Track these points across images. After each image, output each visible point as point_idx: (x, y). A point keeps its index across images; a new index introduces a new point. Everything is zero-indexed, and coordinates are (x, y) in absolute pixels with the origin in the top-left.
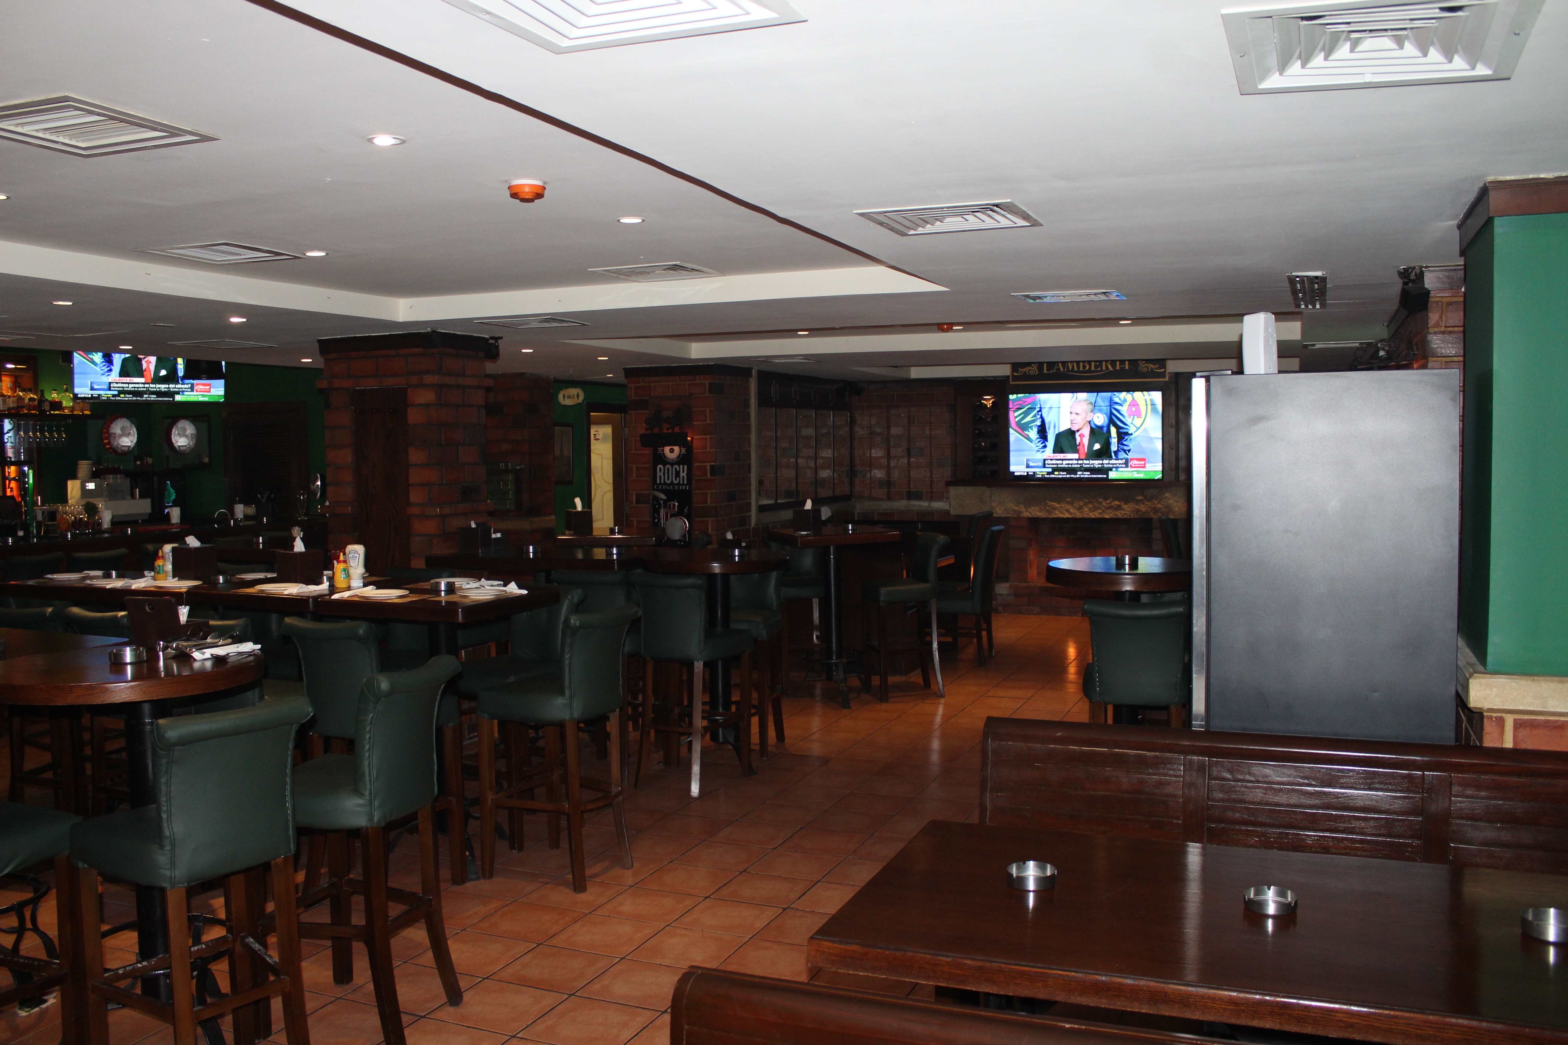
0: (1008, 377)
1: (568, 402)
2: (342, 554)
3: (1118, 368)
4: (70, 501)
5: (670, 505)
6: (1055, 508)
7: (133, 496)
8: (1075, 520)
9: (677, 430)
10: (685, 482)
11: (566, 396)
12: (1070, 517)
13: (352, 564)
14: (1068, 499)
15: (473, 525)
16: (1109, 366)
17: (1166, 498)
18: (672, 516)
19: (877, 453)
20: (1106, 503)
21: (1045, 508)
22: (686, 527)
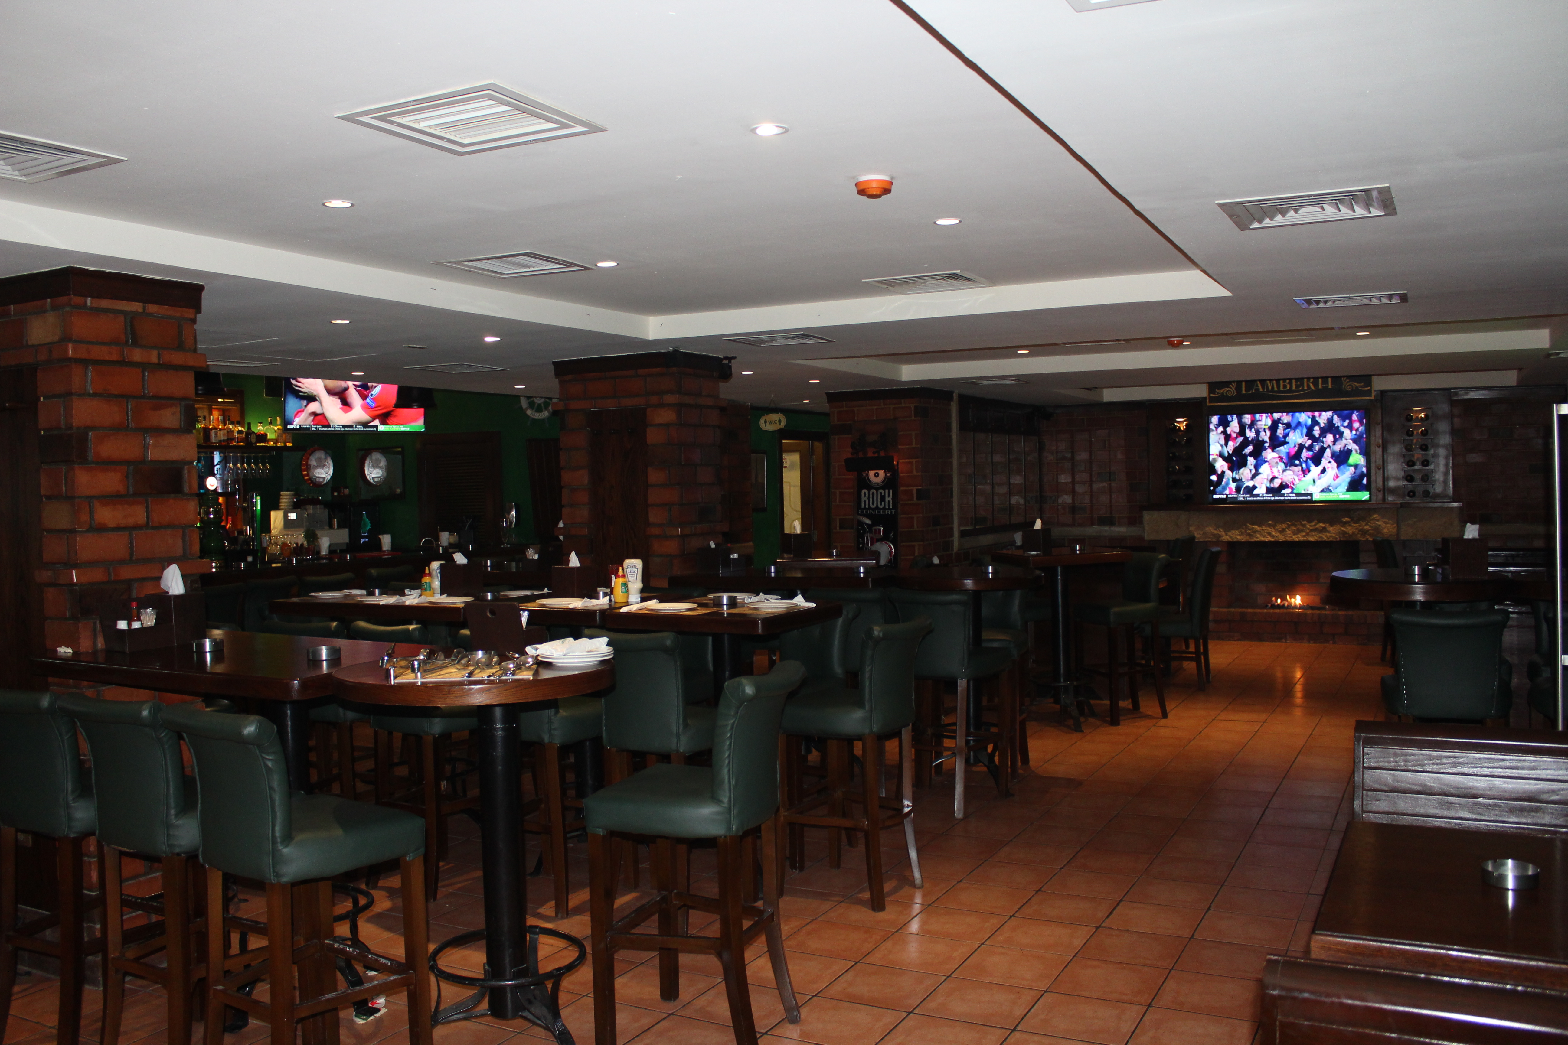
0: (1205, 398)
1: (770, 428)
2: (620, 568)
3: (1320, 387)
4: (273, 531)
5: (875, 530)
6: (1256, 532)
7: (331, 526)
8: (1276, 543)
9: (882, 454)
10: (891, 507)
11: (768, 422)
12: (1273, 540)
13: (630, 579)
14: (1270, 522)
15: (713, 546)
16: (1311, 385)
17: (1374, 519)
18: (877, 541)
19: (1064, 478)
20: (1310, 526)
21: (1246, 531)
22: (892, 552)
